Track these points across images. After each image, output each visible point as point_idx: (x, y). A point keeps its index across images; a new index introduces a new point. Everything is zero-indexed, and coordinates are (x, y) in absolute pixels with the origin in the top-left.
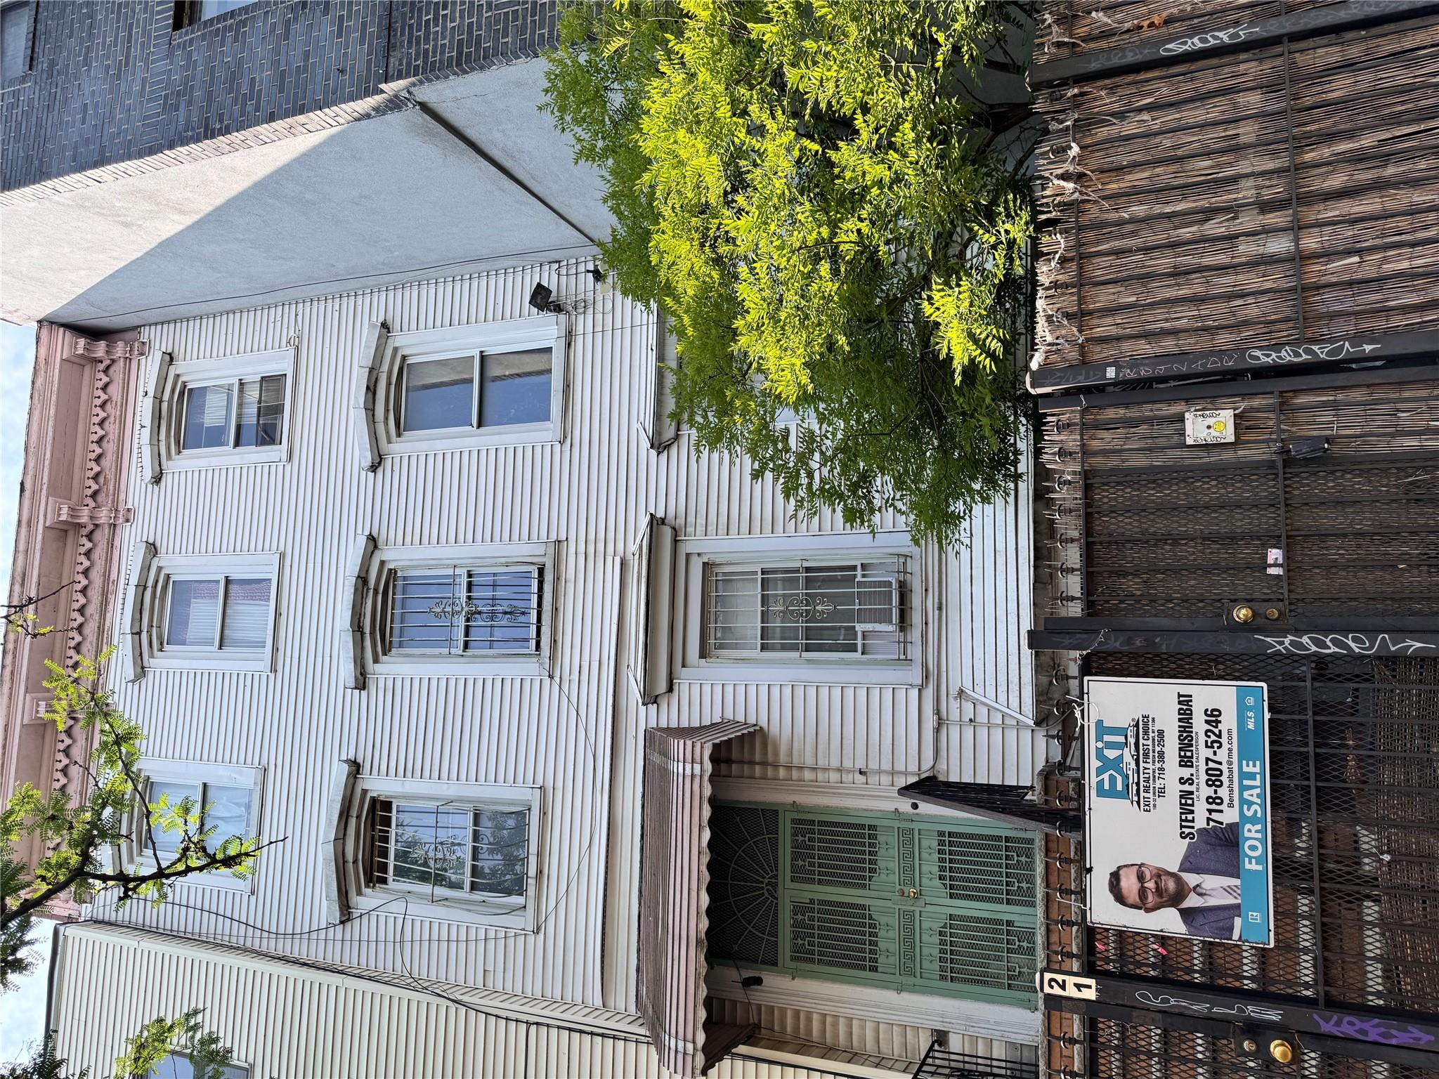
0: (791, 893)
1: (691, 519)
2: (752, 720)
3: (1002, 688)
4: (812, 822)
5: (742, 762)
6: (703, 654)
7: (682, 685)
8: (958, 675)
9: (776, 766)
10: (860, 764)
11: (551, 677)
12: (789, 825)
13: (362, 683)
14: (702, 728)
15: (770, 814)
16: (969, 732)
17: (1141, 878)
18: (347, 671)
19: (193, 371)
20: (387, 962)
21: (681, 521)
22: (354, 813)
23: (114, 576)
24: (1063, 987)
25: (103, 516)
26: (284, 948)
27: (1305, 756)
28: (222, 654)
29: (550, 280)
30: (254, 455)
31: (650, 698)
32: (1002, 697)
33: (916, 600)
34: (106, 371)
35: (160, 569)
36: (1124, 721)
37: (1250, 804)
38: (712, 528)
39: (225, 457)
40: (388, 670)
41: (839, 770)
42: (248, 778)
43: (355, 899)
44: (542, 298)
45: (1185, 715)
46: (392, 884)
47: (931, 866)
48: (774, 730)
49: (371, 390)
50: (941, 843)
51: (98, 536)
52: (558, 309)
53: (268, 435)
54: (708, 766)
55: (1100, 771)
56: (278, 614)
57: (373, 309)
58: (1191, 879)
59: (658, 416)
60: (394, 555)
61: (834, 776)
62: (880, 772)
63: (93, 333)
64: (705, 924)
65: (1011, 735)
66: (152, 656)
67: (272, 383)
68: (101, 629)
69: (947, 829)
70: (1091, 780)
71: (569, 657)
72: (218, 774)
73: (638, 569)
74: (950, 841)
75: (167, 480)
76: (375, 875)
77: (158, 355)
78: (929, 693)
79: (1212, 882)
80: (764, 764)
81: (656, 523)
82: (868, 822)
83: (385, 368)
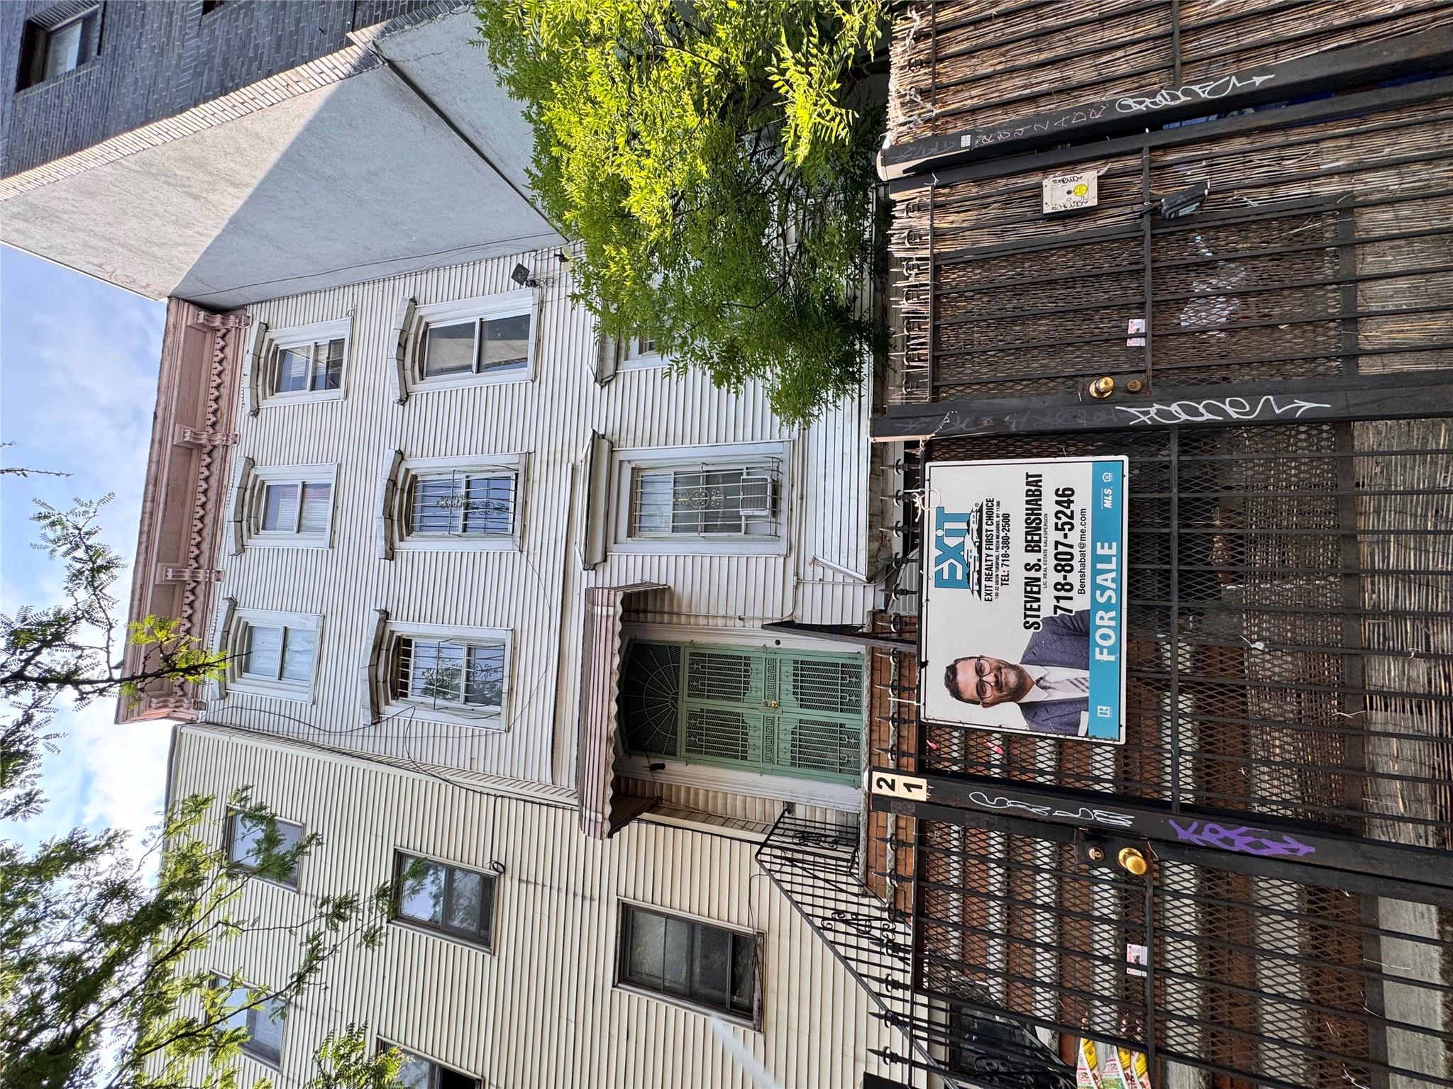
0: (688, 704)
1: (624, 435)
2: (663, 582)
3: (844, 554)
4: (704, 655)
5: (655, 612)
6: (630, 535)
7: (614, 556)
8: (813, 546)
9: (679, 614)
10: (740, 613)
11: (521, 551)
12: (687, 657)
13: (390, 555)
15: (675, 649)
16: (819, 588)
17: (979, 671)
18: (381, 545)
19: (283, 336)
20: (396, 750)
21: (616, 437)
22: (384, 647)
23: (225, 482)
25: (218, 440)
26: (335, 742)
28: (298, 536)
29: (529, 263)
30: (322, 395)
31: (590, 565)
32: (844, 561)
33: (784, 493)
34: (223, 337)
35: (256, 477)
36: (967, 507)
37: (1103, 589)
38: (638, 441)
39: (304, 397)
40: (410, 546)
41: (725, 617)
42: (312, 623)
43: (383, 708)
44: (521, 274)
45: (1034, 497)
46: (410, 698)
47: (788, 686)
48: (679, 589)
49: (402, 346)
50: (796, 669)
51: (215, 454)
52: (534, 284)
53: (333, 382)
54: (620, 609)
55: (939, 561)
56: (335, 507)
57: (405, 289)
58: (1034, 672)
59: (601, 359)
60: (416, 465)
61: (721, 622)
62: (753, 619)
63: (213, 309)
64: (614, 725)
65: (849, 590)
66: (250, 537)
67: (337, 344)
68: (216, 520)
69: (800, 659)
70: (931, 569)
71: (533, 538)
72: (293, 620)
73: (583, 472)
74: (806, 669)
75: (263, 414)
76: (399, 689)
77: (256, 324)
78: (791, 561)
79: (1057, 674)
80: (671, 613)
81: (596, 438)
82: (743, 654)
83: (413, 331)
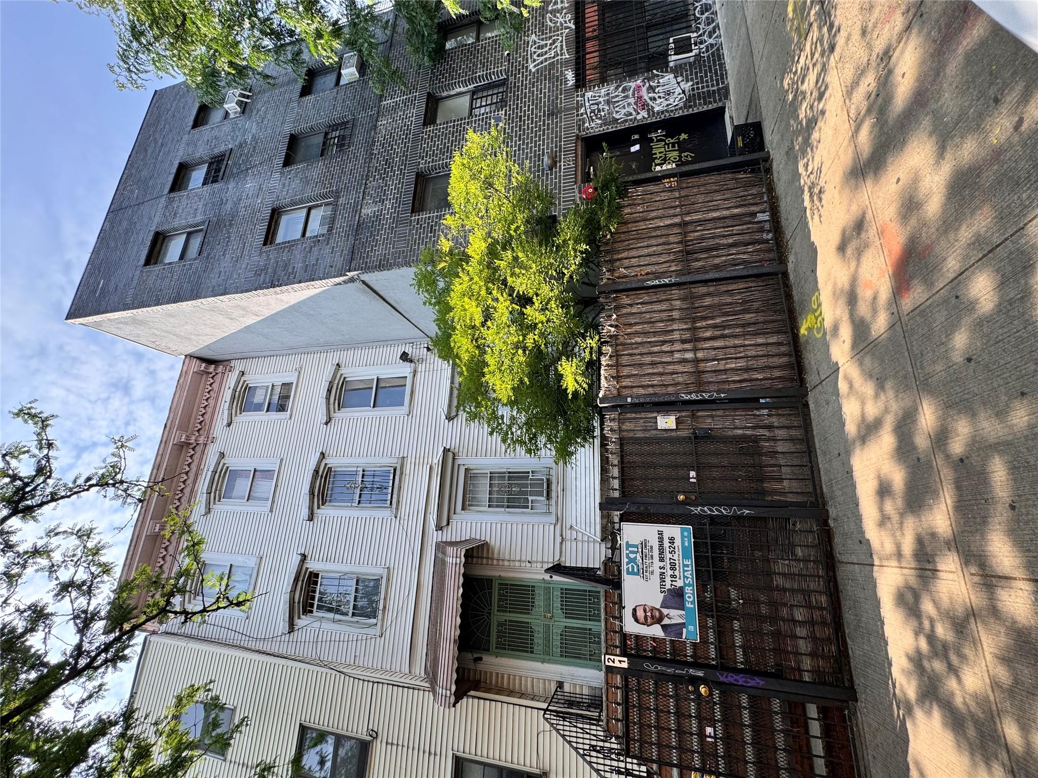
0: (498, 617)
1: (461, 449)
2: (483, 539)
3: (588, 525)
4: (507, 585)
5: (478, 557)
6: (463, 509)
7: (453, 523)
8: (570, 520)
9: (492, 559)
10: (529, 558)
11: (396, 517)
12: (497, 586)
13: (311, 518)
14: (461, 542)
15: (490, 581)
16: (574, 544)
17: (645, 611)
18: (305, 512)
19: (252, 379)
20: (308, 652)
21: (457, 450)
22: (301, 579)
23: (202, 467)
24: (614, 662)
25: (201, 440)
26: (260, 646)
27: (708, 557)
28: (248, 503)
29: (408, 350)
30: (274, 416)
31: (439, 528)
32: (588, 529)
33: (554, 487)
34: (212, 378)
35: (224, 464)
36: (637, 542)
37: (688, 578)
38: (470, 454)
39: (261, 416)
40: (325, 512)
41: (520, 561)
42: (252, 562)
43: (297, 621)
44: (405, 357)
45: (661, 540)
46: (315, 614)
47: (558, 604)
48: (493, 543)
49: (329, 391)
50: (562, 593)
51: (197, 448)
52: (411, 361)
53: (282, 408)
54: (463, 559)
55: (628, 563)
56: (276, 486)
57: (333, 358)
58: (665, 611)
59: (450, 406)
60: (331, 461)
61: (517, 564)
62: (537, 562)
63: (209, 362)
64: (458, 632)
65: (591, 545)
66: (214, 503)
67: (287, 386)
68: (192, 491)
69: (565, 587)
70: (624, 567)
71: (404, 509)
72: (238, 560)
73: (437, 470)
74: (566, 592)
75: (233, 425)
76: (307, 609)
77: (237, 372)
78: (558, 527)
79: (674, 613)
80: (487, 558)
81: (446, 451)
82: (531, 584)
83: (336, 382)
